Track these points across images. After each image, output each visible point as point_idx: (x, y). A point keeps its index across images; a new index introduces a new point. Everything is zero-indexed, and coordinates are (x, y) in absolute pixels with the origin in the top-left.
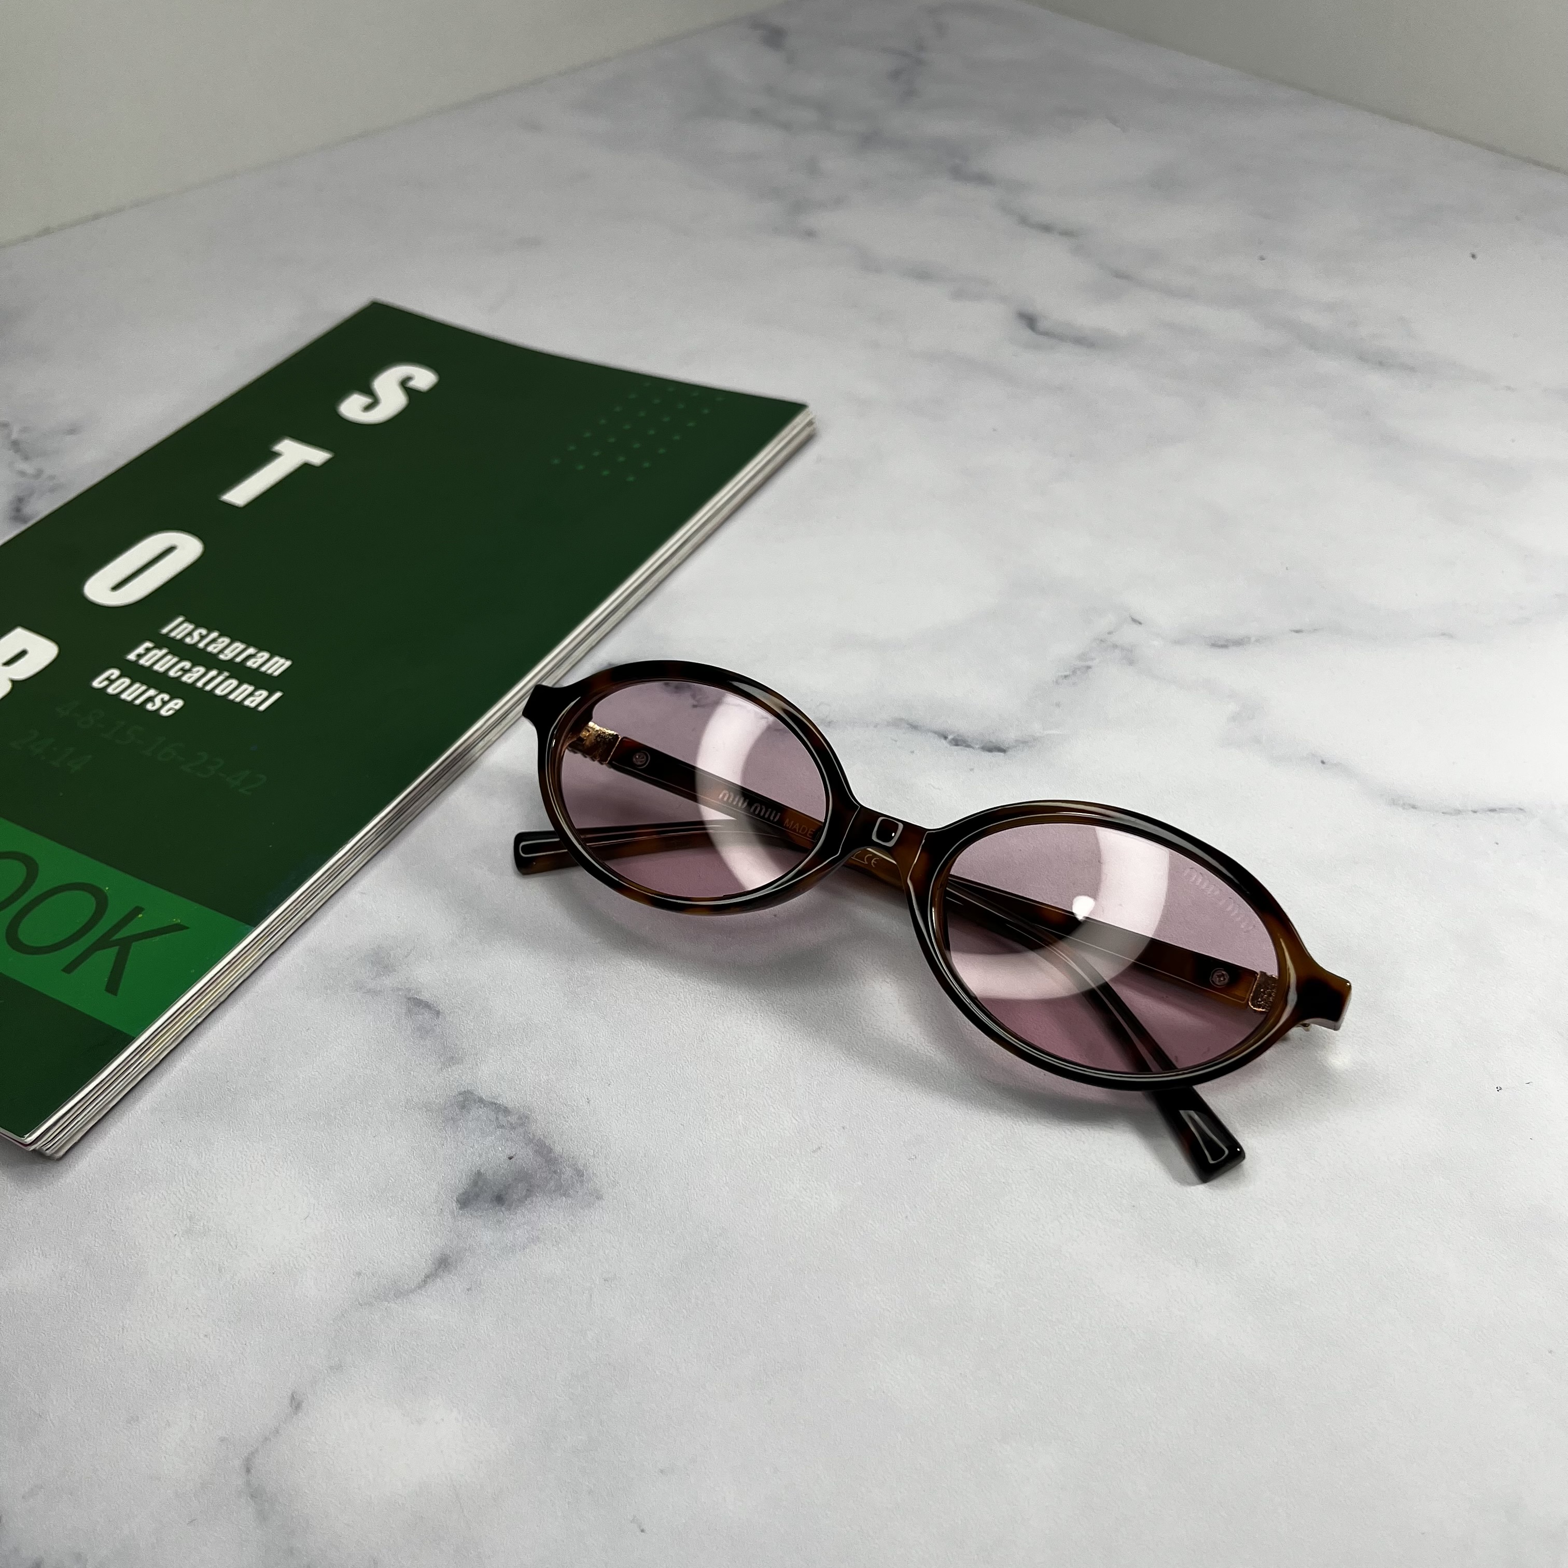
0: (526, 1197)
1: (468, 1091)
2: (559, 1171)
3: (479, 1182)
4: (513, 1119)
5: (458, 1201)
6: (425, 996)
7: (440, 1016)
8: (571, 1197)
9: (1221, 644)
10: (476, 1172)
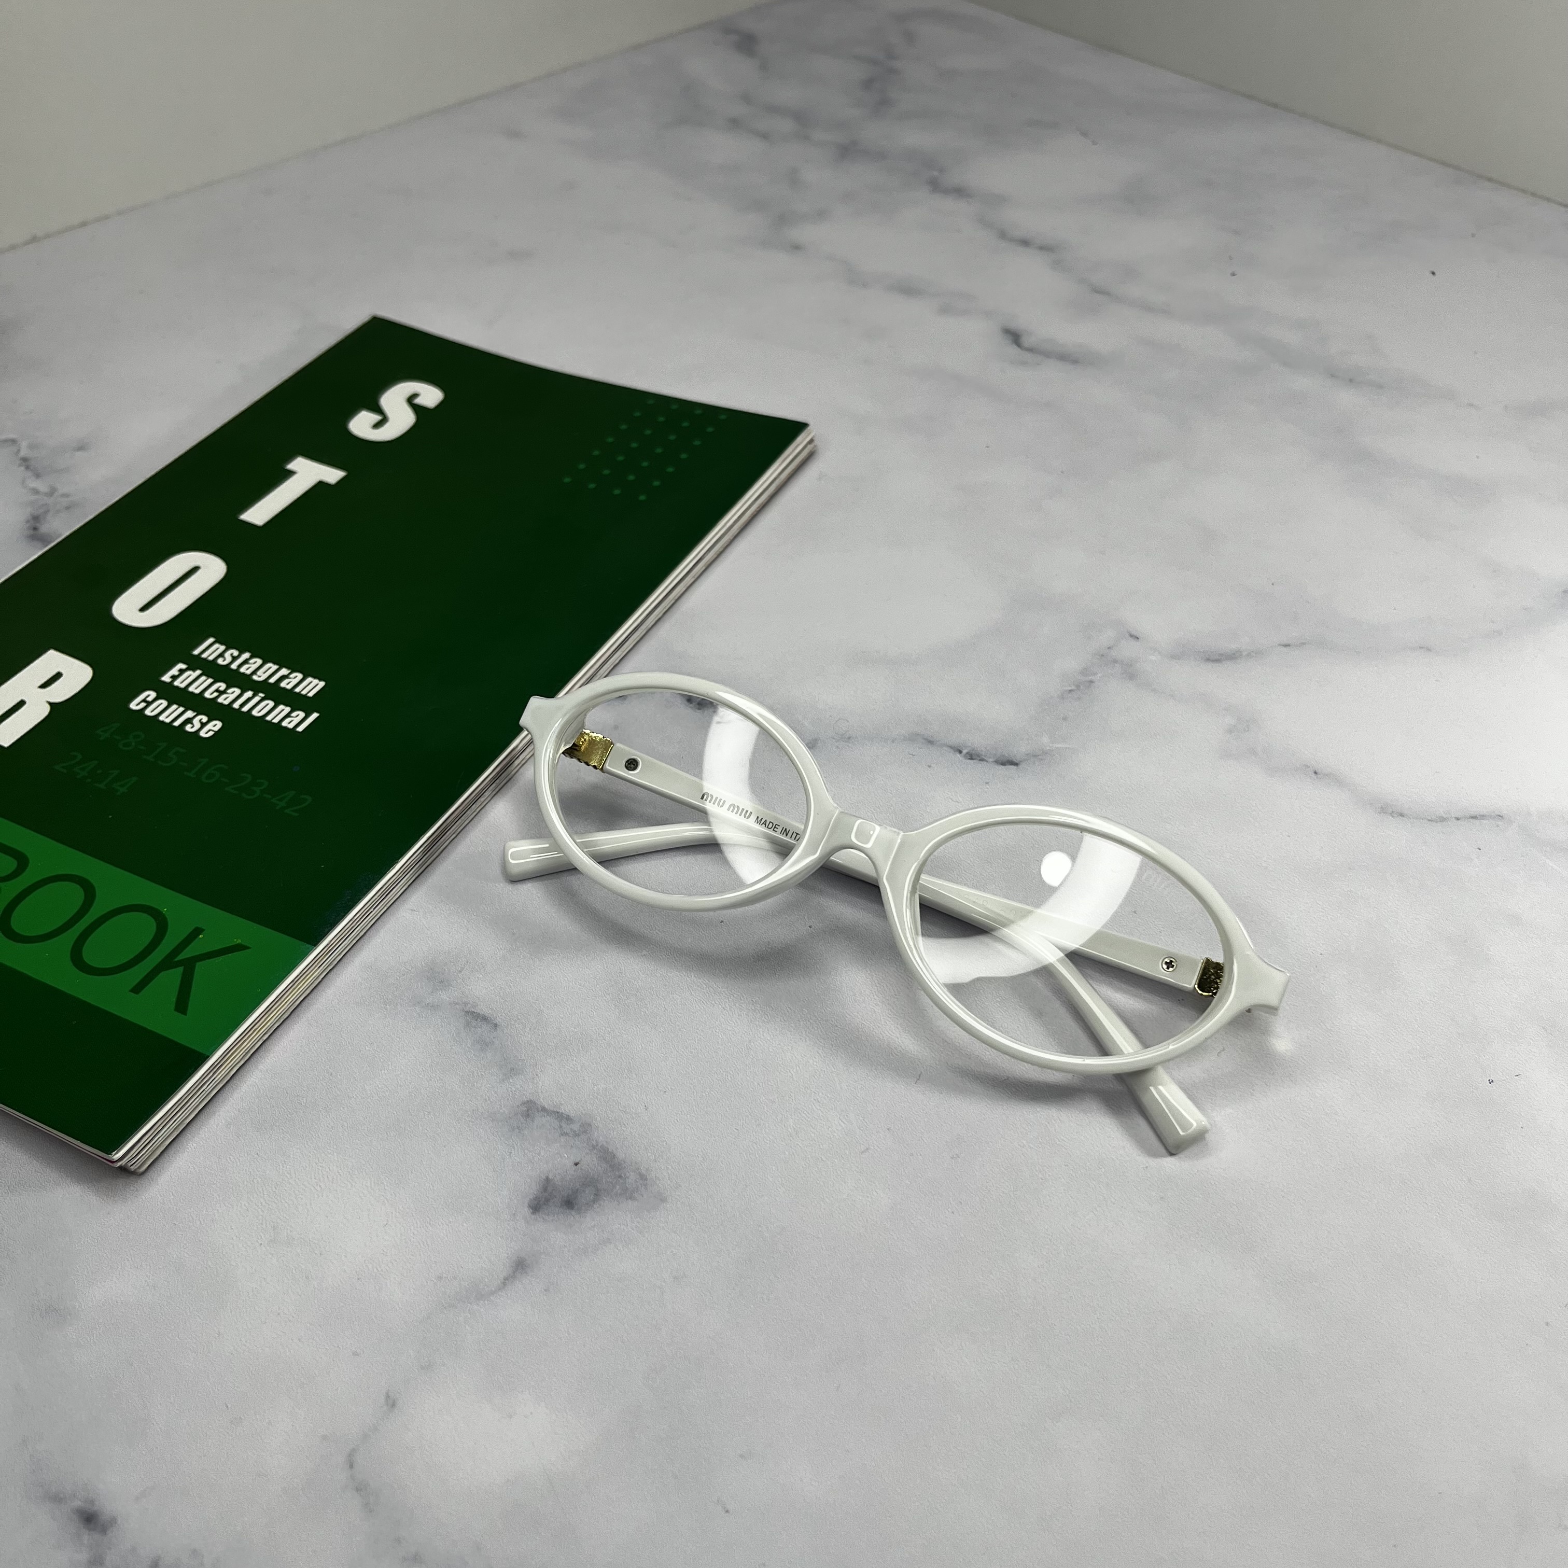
0: (594, 1201)
1: (531, 1100)
2: (623, 1175)
3: (549, 1188)
4: (575, 1127)
5: (530, 1206)
6: (482, 1010)
7: (498, 1028)
8: (636, 1199)
9: (1216, 658)
10: (545, 1178)
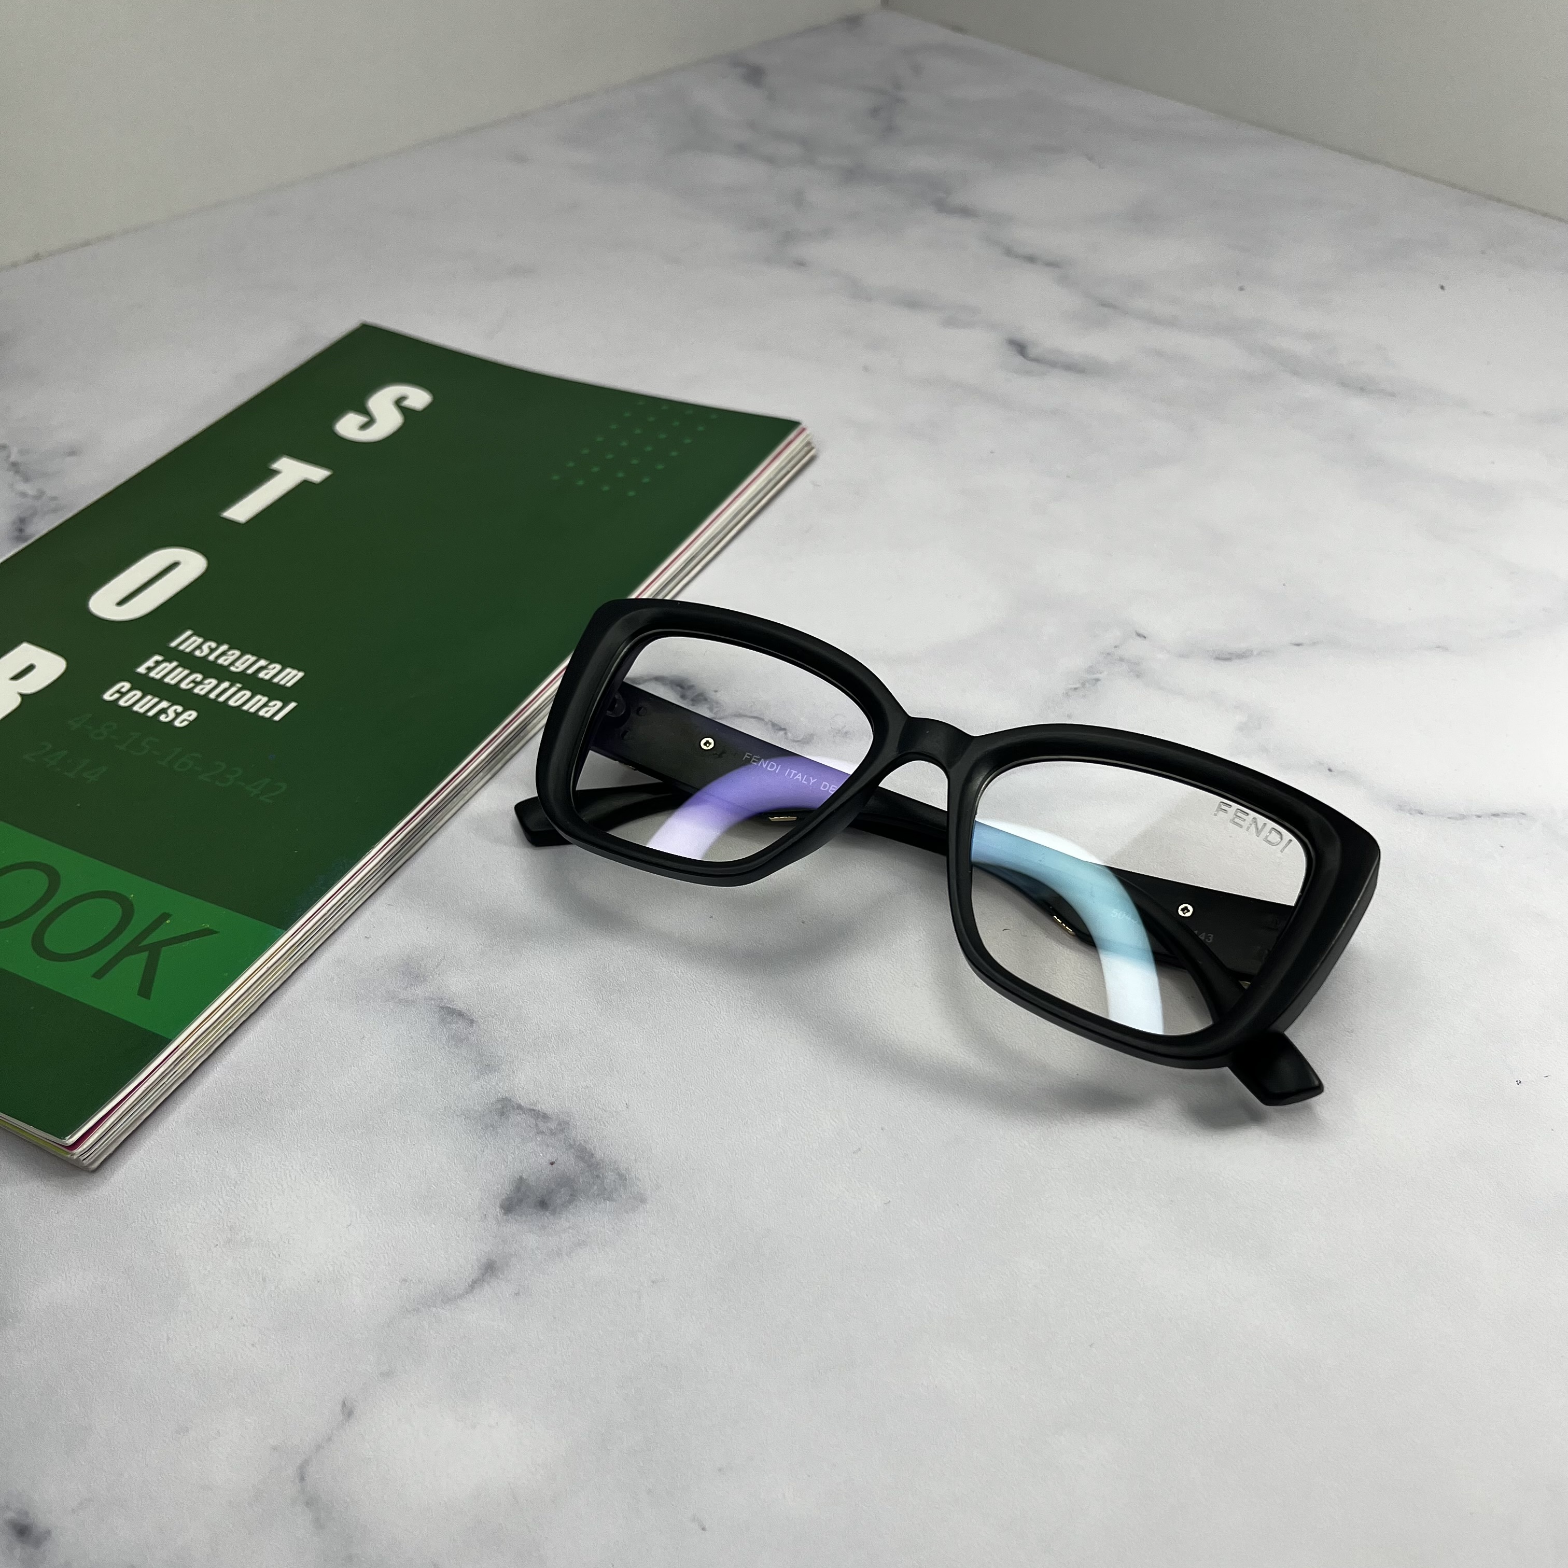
0: (570, 1202)
1: (506, 1098)
2: (601, 1175)
3: (522, 1188)
4: (553, 1125)
5: (502, 1207)
6: (459, 1005)
7: (474, 1024)
8: (615, 1201)
9: (1225, 657)
10: (518, 1177)
